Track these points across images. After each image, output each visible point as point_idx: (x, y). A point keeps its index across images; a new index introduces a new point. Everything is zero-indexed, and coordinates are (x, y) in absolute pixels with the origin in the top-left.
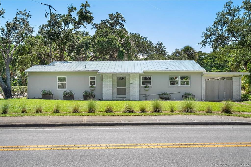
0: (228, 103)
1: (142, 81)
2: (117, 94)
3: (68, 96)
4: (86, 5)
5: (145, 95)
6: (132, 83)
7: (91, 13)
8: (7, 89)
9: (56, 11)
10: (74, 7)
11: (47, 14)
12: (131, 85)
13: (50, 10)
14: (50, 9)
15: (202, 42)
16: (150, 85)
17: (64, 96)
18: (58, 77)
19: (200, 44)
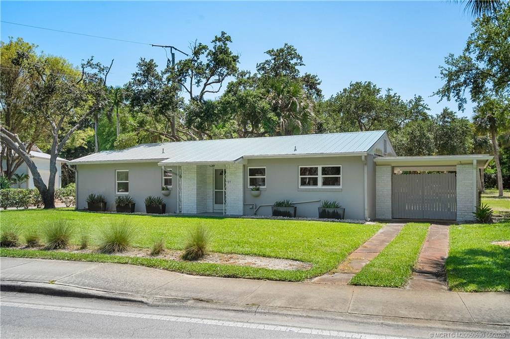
1: (249, 177)
2: (216, 203)
4: (224, 38)
5: (253, 205)
6: (229, 182)
8: (46, 193)
10: (204, 44)
13: (173, 55)
14: (173, 52)
15: (441, 90)
16: (264, 185)
17: (117, 206)
18: (117, 171)
19: (437, 94)
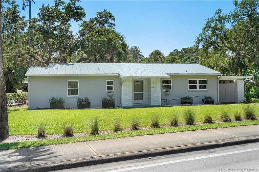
0: (248, 105)
1: (162, 85)
2: (134, 100)
3: (84, 104)
5: (167, 99)
6: (153, 87)
7: (82, 8)
9: (35, 3)
11: (25, 6)
12: (152, 89)
13: (30, 2)
16: (170, 89)
17: (79, 105)
18: (67, 81)
